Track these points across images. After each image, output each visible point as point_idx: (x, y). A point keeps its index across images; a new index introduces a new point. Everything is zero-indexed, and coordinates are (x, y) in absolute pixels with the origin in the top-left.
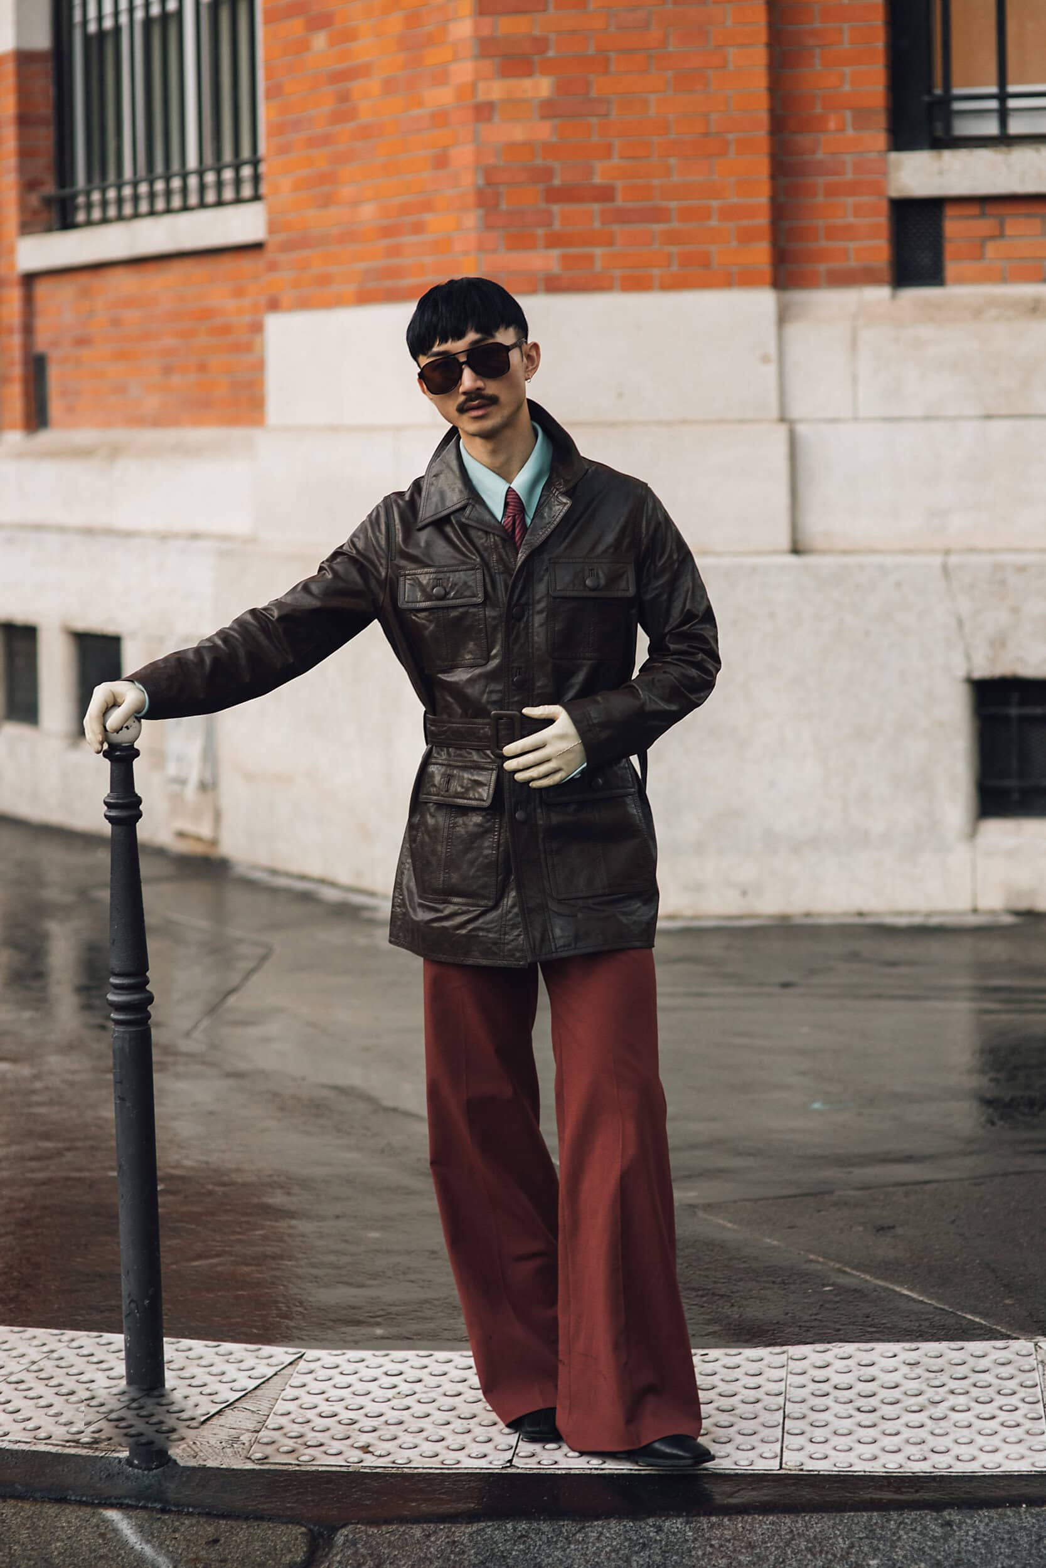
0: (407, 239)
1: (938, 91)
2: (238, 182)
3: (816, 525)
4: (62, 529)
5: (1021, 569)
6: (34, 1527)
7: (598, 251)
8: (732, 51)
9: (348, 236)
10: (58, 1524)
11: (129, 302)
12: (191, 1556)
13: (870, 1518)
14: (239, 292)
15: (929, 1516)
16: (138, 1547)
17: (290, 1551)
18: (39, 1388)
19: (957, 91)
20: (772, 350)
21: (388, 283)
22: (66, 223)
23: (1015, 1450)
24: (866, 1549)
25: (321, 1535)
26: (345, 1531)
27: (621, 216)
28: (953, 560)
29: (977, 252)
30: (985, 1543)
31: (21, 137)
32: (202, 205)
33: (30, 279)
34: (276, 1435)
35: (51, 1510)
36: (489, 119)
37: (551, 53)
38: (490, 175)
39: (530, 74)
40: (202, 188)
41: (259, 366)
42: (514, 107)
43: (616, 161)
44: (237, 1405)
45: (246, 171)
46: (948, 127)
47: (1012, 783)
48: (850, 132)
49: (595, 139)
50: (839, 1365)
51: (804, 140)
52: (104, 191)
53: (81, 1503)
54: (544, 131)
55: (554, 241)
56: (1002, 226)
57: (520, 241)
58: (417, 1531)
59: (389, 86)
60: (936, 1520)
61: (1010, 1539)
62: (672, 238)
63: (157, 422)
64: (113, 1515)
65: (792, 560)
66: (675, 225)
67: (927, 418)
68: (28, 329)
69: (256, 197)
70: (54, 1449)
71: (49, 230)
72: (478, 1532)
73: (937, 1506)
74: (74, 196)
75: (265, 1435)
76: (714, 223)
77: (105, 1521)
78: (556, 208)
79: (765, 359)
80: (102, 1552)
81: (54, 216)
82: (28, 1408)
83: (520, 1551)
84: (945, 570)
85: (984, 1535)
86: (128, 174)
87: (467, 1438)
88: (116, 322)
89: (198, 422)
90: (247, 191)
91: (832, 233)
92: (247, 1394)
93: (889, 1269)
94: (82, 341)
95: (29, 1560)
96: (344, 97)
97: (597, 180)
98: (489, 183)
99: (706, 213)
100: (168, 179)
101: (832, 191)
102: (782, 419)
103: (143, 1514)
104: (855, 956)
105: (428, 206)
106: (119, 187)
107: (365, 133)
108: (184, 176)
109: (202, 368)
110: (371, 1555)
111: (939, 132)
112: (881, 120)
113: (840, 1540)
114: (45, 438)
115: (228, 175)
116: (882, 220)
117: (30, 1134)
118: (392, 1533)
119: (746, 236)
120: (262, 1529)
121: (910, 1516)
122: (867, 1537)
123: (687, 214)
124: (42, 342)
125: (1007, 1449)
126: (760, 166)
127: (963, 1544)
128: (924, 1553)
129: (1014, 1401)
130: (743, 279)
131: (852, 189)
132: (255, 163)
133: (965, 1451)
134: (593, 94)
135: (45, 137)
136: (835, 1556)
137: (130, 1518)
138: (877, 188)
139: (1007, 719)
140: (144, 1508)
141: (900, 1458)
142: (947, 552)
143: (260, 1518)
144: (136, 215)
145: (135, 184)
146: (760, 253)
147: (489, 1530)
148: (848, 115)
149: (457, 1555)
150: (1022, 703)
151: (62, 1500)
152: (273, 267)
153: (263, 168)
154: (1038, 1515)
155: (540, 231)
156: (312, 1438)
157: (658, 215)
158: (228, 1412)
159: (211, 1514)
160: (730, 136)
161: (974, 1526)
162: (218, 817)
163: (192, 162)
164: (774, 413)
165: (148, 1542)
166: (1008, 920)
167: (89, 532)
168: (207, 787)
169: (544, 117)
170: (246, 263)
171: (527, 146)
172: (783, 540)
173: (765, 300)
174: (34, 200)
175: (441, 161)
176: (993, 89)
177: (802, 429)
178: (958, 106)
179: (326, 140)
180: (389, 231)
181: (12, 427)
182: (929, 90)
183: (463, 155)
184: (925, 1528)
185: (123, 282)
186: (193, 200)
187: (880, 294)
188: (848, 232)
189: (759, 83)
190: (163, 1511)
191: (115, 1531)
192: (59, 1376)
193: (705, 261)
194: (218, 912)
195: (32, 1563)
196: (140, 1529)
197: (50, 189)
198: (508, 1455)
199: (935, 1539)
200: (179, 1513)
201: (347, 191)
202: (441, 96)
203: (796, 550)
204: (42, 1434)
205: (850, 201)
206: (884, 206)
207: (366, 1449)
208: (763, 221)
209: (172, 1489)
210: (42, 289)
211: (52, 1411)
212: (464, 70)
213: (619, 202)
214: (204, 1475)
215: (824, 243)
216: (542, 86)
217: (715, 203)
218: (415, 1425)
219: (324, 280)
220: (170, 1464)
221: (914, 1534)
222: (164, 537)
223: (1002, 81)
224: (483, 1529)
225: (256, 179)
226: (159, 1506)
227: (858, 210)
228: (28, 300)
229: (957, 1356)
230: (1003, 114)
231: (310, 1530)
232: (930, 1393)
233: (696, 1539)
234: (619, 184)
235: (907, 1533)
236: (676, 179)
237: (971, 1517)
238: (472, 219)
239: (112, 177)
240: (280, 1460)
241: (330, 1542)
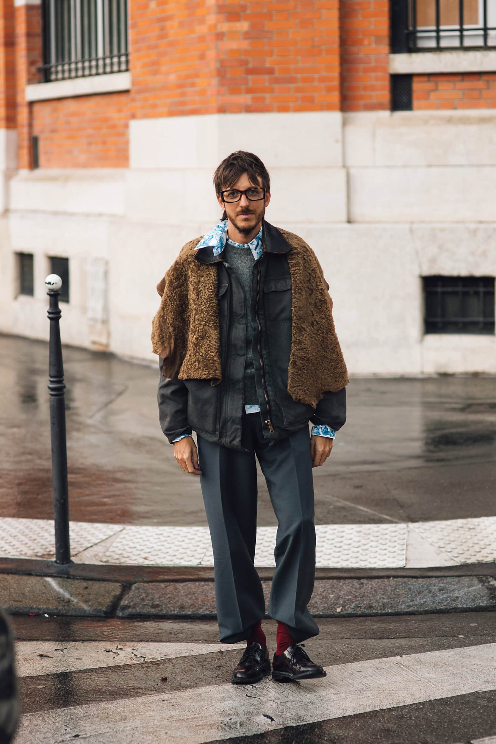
0: (189, 90)
1: (411, 28)
2: (119, 63)
3: (357, 211)
4: (44, 212)
5: (442, 230)
6: (19, 583)
7: (267, 96)
8: (324, 12)
9: (164, 88)
10: (28, 582)
11: (73, 114)
12: (77, 593)
13: (333, 582)
14: (120, 111)
15: (355, 582)
16: (58, 590)
17: (114, 591)
18: (23, 538)
19: (419, 28)
20: (339, 137)
21: (181, 108)
22: (47, 80)
23: (391, 560)
24: (330, 592)
25: (126, 586)
26: (135, 585)
27: (277, 81)
28: (415, 226)
29: (426, 96)
30: (375, 590)
31: (28, 42)
32: (105, 73)
33: (31, 104)
34: (112, 554)
35: (25, 578)
36: (222, 39)
37: (248, 12)
38: (222, 62)
39: (239, 20)
40: (105, 65)
41: (127, 143)
42: (233, 34)
43: (275, 57)
44: (99, 544)
45: (123, 59)
46: (415, 43)
47: (439, 319)
48: (374, 46)
49: (266, 48)
50: (331, 532)
51: (354, 49)
52: (63, 65)
53: (37, 575)
54: (245, 45)
55: (249, 91)
56: (437, 85)
57: (234, 91)
58: (163, 585)
59: (181, 24)
60: (358, 582)
61: (384, 589)
62: (298, 90)
63: (85, 166)
64: (49, 579)
65: (347, 226)
66: (299, 84)
67: (405, 166)
68: (30, 126)
69: (127, 70)
70: (27, 558)
71: (40, 82)
72: (185, 586)
73: (359, 578)
74: (50, 68)
75: (108, 554)
76: (316, 83)
77: (45, 581)
78: (250, 77)
79: (337, 141)
80: (44, 591)
81: (41, 76)
82: (18, 544)
83: (200, 591)
84: (411, 231)
85: (375, 587)
86: (73, 59)
87: (185, 555)
88: (68, 123)
89: (102, 166)
90: (123, 67)
91: (365, 88)
92: (102, 541)
93: (357, 500)
94: (53, 131)
95: (17, 593)
96: (163, 29)
97: (267, 65)
98: (222, 66)
99: (312, 80)
100: (90, 61)
101: (366, 71)
102: (344, 166)
103: (60, 579)
104: (369, 390)
105: (197, 76)
106: (70, 64)
107: (171, 44)
108: (97, 60)
109: (104, 143)
110: (145, 593)
111: (411, 46)
112: (386, 41)
113: (321, 589)
114: (38, 172)
115: (115, 60)
116: (386, 83)
117: (23, 453)
118: (153, 585)
119: (329, 89)
120: (103, 584)
121: (347, 581)
122: (331, 588)
123: (304, 80)
124: (36, 131)
125: (389, 560)
126: (335, 60)
127: (366, 590)
128: (351, 593)
129: (395, 544)
130: (329, 108)
131: (374, 70)
132: (127, 55)
133: (373, 560)
134: (266, 29)
135: (38, 42)
136: (318, 594)
137: (55, 580)
138: (384, 69)
139: (436, 293)
140: (61, 577)
141: (347, 562)
142: (412, 223)
143: (104, 580)
144: (77, 77)
145: (76, 63)
146: (335, 97)
147: (189, 585)
148: (373, 38)
149: (176, 592)
150: (443, 286)
151: (30, 574)
152: (133, 100)
153: (131, 57)
154: (397, 581)
155: (243, 87)
156: (126, 555)
157: (292, 80)
158: (95, 547)
159: (85, 579)
160: (323, 47)
161: (371, 584)
162: (109, 335)
163: (100, 54)
164: (340, 163)
165: (62, 588)
166: (435, 376)
167: (56, 213)
168: (105, 322)
169: (245, 38)
170: (123, 98)
171: (238, 51)
172: (344, 218)
173: (336, 116)
174: (33, 69)
175: (202, 57)
176: (434, 28)
177: (353, 171)
178: (419, 35)
179: (156, 47)
180: (181, 86)
181: (23, 167)
182: (407, 28)
183: (211, 54)
184: (353, 585)
185: (71, 106)
186: (101, 70)
187: (385, 114)
188: (372, 88)
189: (335, 25)
190: (68, 578)
191: (49, 584)
192: (31, 534)
193: (311, 100)
194: (109, 374)
195: (18, 595)
196: (59, 584)
197: (40, 64)
198: (199, 561)
199: (356, 588)
200: (74, 578)
201: (164, 68)
202: (202, 29)
203: (349, 221)
204: (23, 553)
205: (373, 75)
206: (387, 77)
207: (146, 559)
208: (336, 83)
209: (72, 572)
210: (37, 108)
211: (27, 545)
212: (212, 19)
213: (277, 75)
214: (84, 567)
215: (362, 93)
216: (244, 26)
217: (316, 76)
218: (166, 551)
219: (154, 106)
220: (71, 563)
221: (349, 587)
222: (87, 215)
223: (438, 24)
224: (187, 585)
225: (127, 62)
226: (66, 576)
227: (377, 79)
228: (31, 113)
229: (376, 529)
230: (438, 38)
231: (123, 585)
232: (364, 541)
233: (266, 588)
234: (276, 67)
235: (346, 587)
236: (300, 65)
237: (371, 582)
238: (215, 81)
239: (66, 60)
240: (113, 562)
241: (130, 588)
